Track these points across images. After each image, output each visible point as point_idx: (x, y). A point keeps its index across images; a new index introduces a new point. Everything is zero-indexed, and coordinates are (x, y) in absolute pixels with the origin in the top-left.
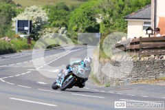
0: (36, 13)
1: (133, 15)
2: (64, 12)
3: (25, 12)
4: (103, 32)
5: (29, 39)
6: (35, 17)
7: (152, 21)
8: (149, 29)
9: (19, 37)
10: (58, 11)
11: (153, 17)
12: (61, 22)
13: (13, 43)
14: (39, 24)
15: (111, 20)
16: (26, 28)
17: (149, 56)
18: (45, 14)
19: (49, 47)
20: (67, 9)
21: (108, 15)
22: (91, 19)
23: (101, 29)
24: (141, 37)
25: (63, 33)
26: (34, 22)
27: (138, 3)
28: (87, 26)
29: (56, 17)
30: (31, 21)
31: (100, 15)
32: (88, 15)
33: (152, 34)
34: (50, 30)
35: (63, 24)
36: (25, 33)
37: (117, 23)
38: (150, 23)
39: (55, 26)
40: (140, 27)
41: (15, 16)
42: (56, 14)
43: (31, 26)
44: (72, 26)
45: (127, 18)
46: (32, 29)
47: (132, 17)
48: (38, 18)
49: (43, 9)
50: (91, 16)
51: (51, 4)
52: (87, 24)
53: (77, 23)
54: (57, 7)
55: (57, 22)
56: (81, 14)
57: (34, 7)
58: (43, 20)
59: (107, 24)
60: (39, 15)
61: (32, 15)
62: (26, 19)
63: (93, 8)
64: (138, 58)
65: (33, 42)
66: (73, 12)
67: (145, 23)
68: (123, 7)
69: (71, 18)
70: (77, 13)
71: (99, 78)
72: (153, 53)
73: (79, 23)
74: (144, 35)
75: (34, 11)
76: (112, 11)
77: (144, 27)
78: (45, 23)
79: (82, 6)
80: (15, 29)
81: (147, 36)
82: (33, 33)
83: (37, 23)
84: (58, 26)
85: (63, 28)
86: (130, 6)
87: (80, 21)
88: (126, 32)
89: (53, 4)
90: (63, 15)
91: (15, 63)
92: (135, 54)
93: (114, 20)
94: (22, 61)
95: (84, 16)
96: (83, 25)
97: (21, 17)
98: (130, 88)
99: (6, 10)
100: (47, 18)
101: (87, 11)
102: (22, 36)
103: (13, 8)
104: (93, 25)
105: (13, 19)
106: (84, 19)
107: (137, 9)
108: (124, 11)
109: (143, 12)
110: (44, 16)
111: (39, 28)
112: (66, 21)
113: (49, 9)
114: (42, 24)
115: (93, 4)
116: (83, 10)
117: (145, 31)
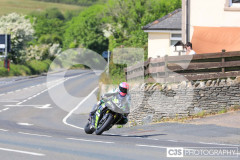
0: (16, 23)
1: (156, 24)
2: (56, 21)
3: (1, 23)
5: (7, 61)
6: (15, 30)
7: (183, 32)
8: (179, 43)
10: (49, 21)
11: (184, 27)
12: (54, 36)
14: (21, 40)
16: (2, 46)
18: (29, 25)
20: (61, 17)
21: (120, 26)
22: (97, 32)
23: (110, 46)
24: (166, 56)
25: (56, 52)
26: (13, 37)
28: (90, 42)
29: (46, 29)
30: (9, 36)
31: (109, 25)
32: (92, 25)
33: (183, 51)
34: (36, 48)
35: (56, 40)
36: (1, 53)
38: (180, 35)
39: (43, 42)
42: (46, 25)
43: (9, 42)
44: (69, 42)
45: (147, 29)
46: (11, 47)
47: (155, 27)
48: (20, 31)
49: (27, 18)
50: (96, 27)
51: (39, 10)
52: (91, 37)
53: (76, 37)
54: (47, 15)
55: (47, 37)
56: (82, 24)
57: (13, 15)
58: (27, 34)
59: (120, 39)
60: (20, 27)
61: (11, 27)
62: (2, 33)
63: (98, 15)
64: (163, 86)
65: (12, 66)
66: (70, 22)
67: (173, 35)
68: (141, 13)
69: (67, 30)
70: (75, 24)
73: (79, 37)
74: (172, 52)
75: (14, 21)
76: (126, 19)
77: (172, 42)
78: (30, 38)
79: (83, 13)
81: (177, 54)
82: (13, 53)
83: (18, 38)
84: (48, 42)
85: (56, 45)
86: (152, 12)
87: (80, 35)
88: (146, 48)
89: (41, 11)
90: (55, 26)
93: (129, 32)
95: (85, 27)
96: (85, 40)
98: (152, 129)
100: (32, 31)
101: (91, 20)
104: (100, 40)
106: (86, 31)
107: (163, 16)
108: (143, 20)
109: (169, 21)
110: (28, 28)
111: (21, 46)
112: (60, 35)
113: (35, 19)
114: (25, 40)
115: (98, 10)
116: (85, 19)
117: (173, 47)
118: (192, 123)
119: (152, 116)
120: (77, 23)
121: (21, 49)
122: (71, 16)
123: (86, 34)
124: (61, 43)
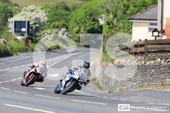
0: (34, 13)
1: (138, 15)
2: (64, 12)
3: (23, 13)
4: (106, 34)
5: (26, 41)
6: (33, 18)
8: (155, 30)
9: (16, 39)
10: (58, 12)
11: (159, 18)
12: (62, 23)
13: (9, 45)
14: (37, 25)
15: (115, 21)
16: (23, 30)
17: (155, 60)
18: (44, 14)
19: (49, 50)
20: (67, 9)
21: (111, 16)
22: (94, 20)
23: (104, 31)
24: (146, 40)
25: (63, 34)
26: (31, 23)
27: (144, 2)
28: (89, 28)
29: (56, 17)
30: (29, 22)
31: (103, 15)
32: (90, 15)
33: (158, 36)
34: (49, 31)
35: (64, 25)
36: (23, 35)
37: (121, 25)
38: (156, 24)
39: (54, 27)
40: (146, 29)
41: (12, 16)
42: (56, 14)
43: (29, 27)
44: (73, 27)
45: (131, 19)
46: (30, 30)
47: (138, 17)
48: (37, 19)
49: (42, 9)
50: (93, 16)
51: (51, 3)
52: (89, 25)
53: (78, 24)
54: (57, 7)
55: (57, 23)
56: (83, 14)
57: (32, 7)
58: (42, 21)
59: (111, 26)
60: (37, 16)
61: (30, 16)
62: (23, 20)
63: (95, 8)
64: (143, 62)
65: (30, 44)
66: (74, 13)
67: (151, 24)
68: (128, 7)
69: (72, 18)
71: (101, 83)
72: (159, 57)
73: (81, 24)
74: (150, 37)
75: (32, 11)
76: (116, 11)
77: (150, 29)
78: (44, 24)
79: (84, 6)
80: (12, 30)
81: (154, 38)
82: (31, 35)
83: (35, 24)
84: (58, 27)
85: (63, 29)
86: (135, 7)
87: (81, 22)
88: (131, 33)
89: (53, 4)
90: (63, 15)
91: (12, 67)
92: (140, 57)
93: (118, 20)
94: (19, 65)
95: (85, 17)
96: (85, 26)
97: (17, 18)
98: (135, 94)
99: (3, 10)
100: (46, 19)
101: (89, 12)
102: (19, 38)
103: (9, 8)
104: (96, 27)
105: (9, 20)
106: (86, 19)
107: (143, 9)
108: (128, 12)
109: (148, 13)
110: (43, 16)
111: (37, 30)
112: (67, 22)
113: (48, 10)
114: (41, 26)
115: (96, 4)
116: (85, 10)
117: (151, 33)
119: (134, 84)
120: (79, 14)
121: (38, 32)
122: (74, 8)
123: (85, 22)
124: (67, 28)
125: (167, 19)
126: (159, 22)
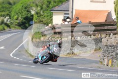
1: (57, 8)
2: (8, 6)
4: (36, 20)
8: (68, 18)
10: (4, 6)
11: (71, 10)
12: (7, 13)
20: (10, 4)
21: (39, 8)
22: (28, 11)
23: (34, 18)
25: (7, 21)
28: (24, 16)
29: (2, 9)
31: (34, 8)
32: (25, 8)
33: (70, 22)
35: (8, 15)
37: (46, 14)
38: (68, 14)
39: (1, 16)
42: (3, 7)
44: (14, 16)
45: (52, 10)
50: (27, 9)
52: (25, 14)
53: (17, 14)
54: (3, 2)
55: (3, 13)
56: (20, 7)
59: (39, 15)
63: (28, 3)
66: (14, 6)
67: (65, 14)
68: (50, 3)
69: (13, 10)
70: (17, 7)
73: (19, 14)
76: (42, 5)
84: (4, 16)
85: (7, 17)
86: (55, 2)
87: (19, 12)
90: (7, 8)
93: (43, 11)
95: (22, 9)
96: (22, 15)
101: (25, 5)
104: (29, 15)
107: (60, 4)
109: (63, 6)
112: (10, 12)
116: (22, 5)
118: (74, 57)
122: (15, 3)
123: (22, 12)
124: (10, 17)
125: (76, 10)
126: (70, 12)
